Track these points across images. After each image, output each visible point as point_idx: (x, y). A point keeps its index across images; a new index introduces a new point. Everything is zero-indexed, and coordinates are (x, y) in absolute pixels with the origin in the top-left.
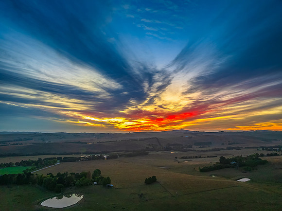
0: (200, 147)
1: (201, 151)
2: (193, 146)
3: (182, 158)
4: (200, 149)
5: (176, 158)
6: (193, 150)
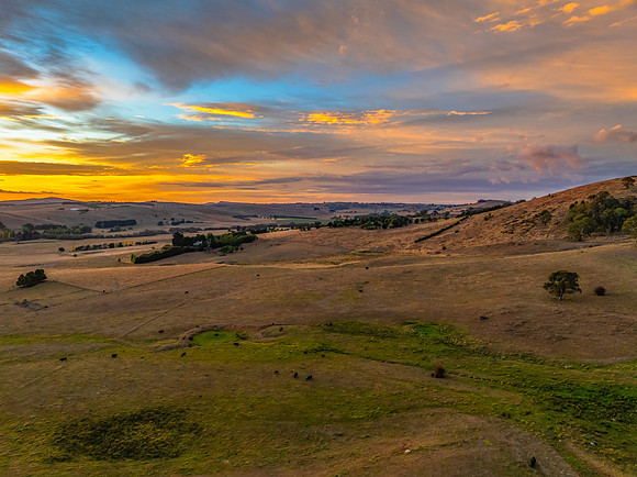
0: (112, 231)
1: (116, 237)
2: (93, 230)
3: (77, 249)
4: (113, 234)
5: (62, 250)
6: (96, 237)
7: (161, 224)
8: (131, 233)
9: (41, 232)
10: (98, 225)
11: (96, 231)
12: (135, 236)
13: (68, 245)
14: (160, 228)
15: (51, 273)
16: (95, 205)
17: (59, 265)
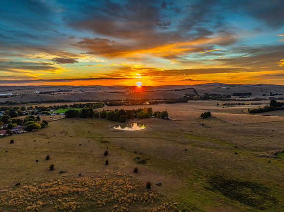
3: (224, 105)
4: (240, 99)
5: (218, 104)
6: (233, 100)
7: (264, 95)
8: (249, 99)
9: (211, 97)
10: (234, 95)
11: (233, 97)
12: (251, 100)
13: (220, 102)
14: (264, 97)
15: (213, 114)
16: (233, 86)
17: (216, 111)
